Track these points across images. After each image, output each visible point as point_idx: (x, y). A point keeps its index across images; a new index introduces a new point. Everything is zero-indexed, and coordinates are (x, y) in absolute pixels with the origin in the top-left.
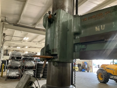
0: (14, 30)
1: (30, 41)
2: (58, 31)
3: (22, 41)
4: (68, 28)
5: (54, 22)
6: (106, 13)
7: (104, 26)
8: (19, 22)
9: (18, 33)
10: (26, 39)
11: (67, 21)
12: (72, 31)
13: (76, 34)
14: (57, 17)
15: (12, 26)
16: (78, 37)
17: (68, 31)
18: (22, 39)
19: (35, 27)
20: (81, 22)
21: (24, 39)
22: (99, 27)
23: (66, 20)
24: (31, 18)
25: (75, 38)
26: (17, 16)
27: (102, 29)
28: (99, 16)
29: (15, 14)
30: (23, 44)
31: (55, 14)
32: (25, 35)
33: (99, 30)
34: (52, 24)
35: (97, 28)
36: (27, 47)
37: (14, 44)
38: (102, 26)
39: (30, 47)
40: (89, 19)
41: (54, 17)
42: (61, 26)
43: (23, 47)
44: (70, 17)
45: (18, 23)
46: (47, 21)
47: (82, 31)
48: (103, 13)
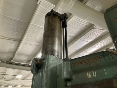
0: (7, 68)
1: (24, 79)
2: (46, 79)
3: (15, 79)
4: (58, 74)
5: (42, 67)
6: (95, 58)
7: (96, 72)
8: (13, 59)
9: (11, 71)
10: (19, 77)
11: (57, 66)
12: (63, 77)
13: (67, 80)
14: (46, 62)
15: (5, 64)
16: (69, 84)
17: (58, 77)
18: (15, 77)
19: (29, 64)
20: (71, 67)
21: (17, 77)
22: (90, 73)
23: (55, 65)
24: (26, 55)
25: (66, 86)
26: (11, 54)
27: (94, 76)
28: (89, 61)
29: (9, 53)
30: (16, 82)
31: (44, 59)
32: (18, 73)
33: (91, 77)
34: (40, 70)
35: (89, 74)
36: (19, 86)
37: (5, 83)
38: (93, 72)
39: (23, 86)
40: (79, 64)
41: (42, 62)
42: (49, 72)
43: (15, 86)
44: (59, 62)
45: (11, 61)
46: (35, 67)
47: (74, 77)
48: (92, 59)
